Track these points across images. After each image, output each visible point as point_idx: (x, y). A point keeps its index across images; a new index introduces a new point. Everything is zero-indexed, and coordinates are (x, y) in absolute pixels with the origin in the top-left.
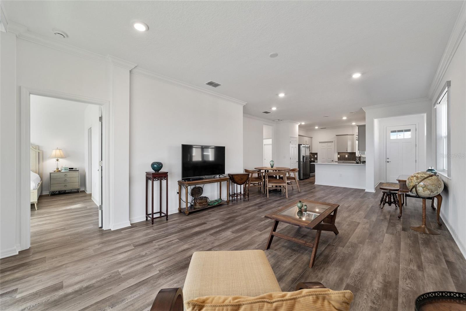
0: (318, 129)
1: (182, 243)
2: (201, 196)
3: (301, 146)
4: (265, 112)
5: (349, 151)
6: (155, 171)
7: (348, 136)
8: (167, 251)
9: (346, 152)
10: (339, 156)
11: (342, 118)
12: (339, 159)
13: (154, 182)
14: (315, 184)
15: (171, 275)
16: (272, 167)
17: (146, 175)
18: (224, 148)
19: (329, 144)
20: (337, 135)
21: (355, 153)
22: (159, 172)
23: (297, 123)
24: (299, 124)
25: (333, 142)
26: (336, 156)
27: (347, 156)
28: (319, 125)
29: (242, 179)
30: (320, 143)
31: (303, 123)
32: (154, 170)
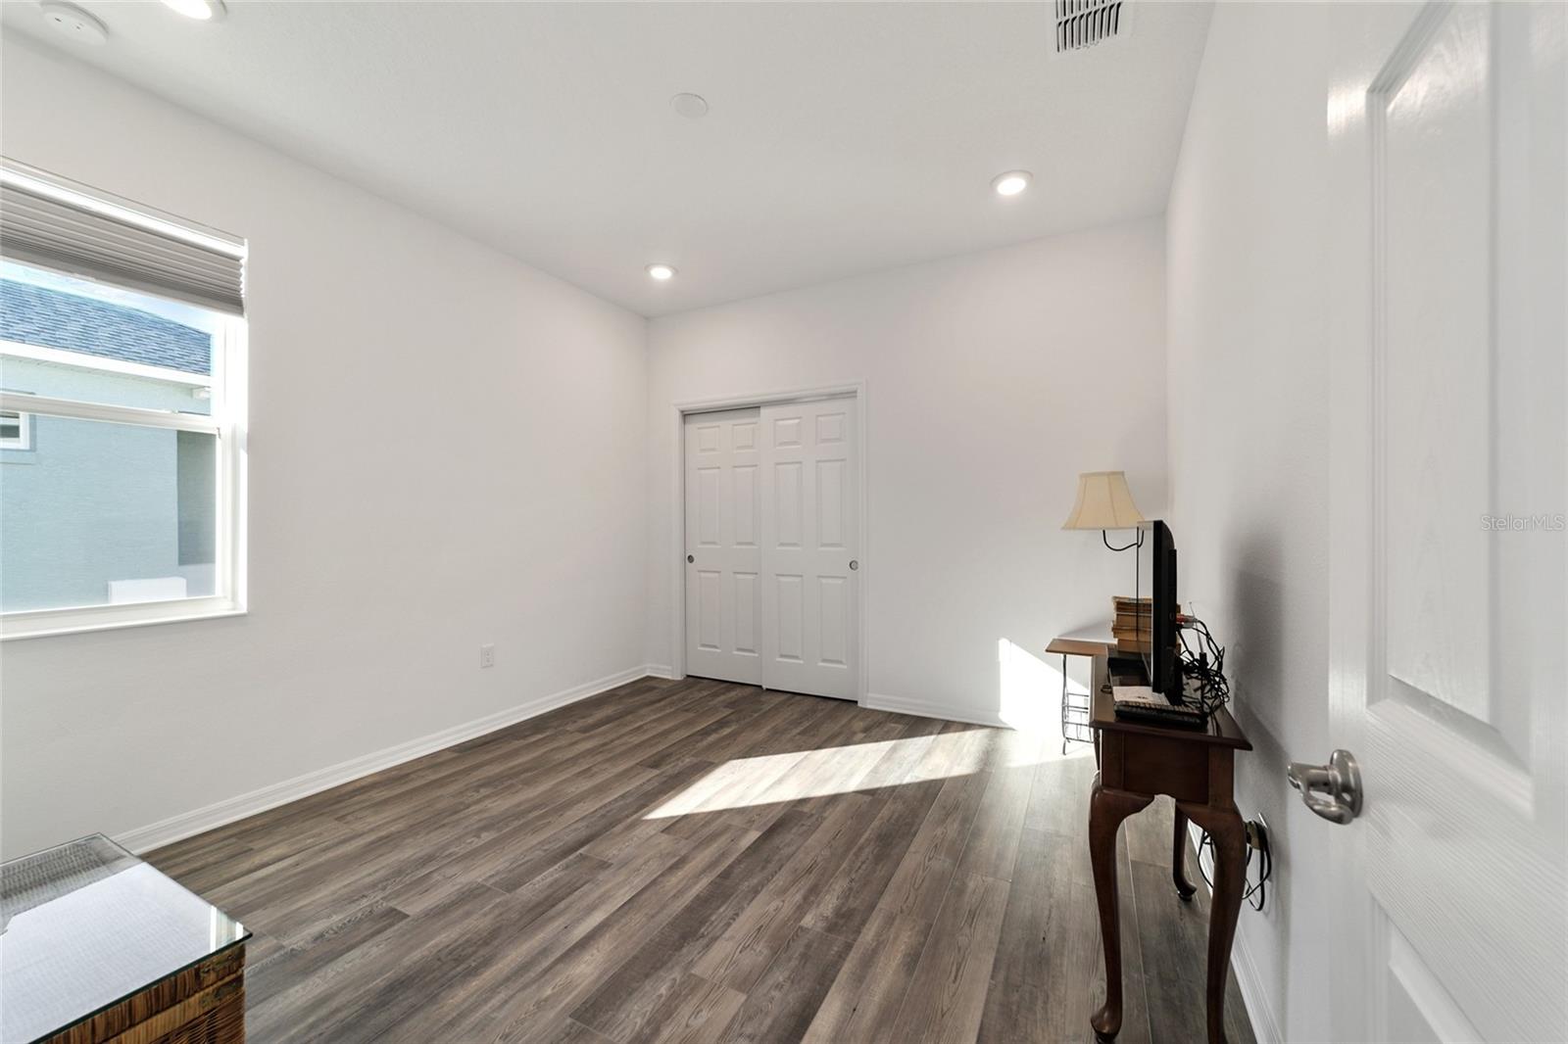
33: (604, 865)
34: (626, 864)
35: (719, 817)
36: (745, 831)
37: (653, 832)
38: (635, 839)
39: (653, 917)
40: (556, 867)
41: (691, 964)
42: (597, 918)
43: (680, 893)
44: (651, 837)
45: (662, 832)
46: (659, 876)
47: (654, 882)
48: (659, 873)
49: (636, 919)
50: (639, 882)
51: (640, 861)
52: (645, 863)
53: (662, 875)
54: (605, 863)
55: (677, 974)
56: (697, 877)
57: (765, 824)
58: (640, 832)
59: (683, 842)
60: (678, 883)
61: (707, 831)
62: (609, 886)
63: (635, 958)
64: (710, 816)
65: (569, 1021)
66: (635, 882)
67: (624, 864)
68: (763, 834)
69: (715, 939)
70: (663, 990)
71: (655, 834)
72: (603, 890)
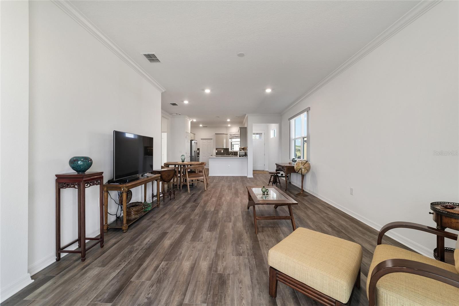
0: (202, 126)
1: (175, 261)
2: (131, 202)
3: (193, 142)
4: (171, 104)
5: (225, 147)
6: (77, 171)
7: (224, 135)
8: (172, 280)
9: (223, 148)
10: (217, 151)
11: (227, 120)
12: (217, 154)
13: (86, 189)
14: (209, 176)
15: (225, 297)
16: (183, 161)
17: (56, 180)
18: (152, 138)
19: (209, 141)
20: (216, 134)
21: (229, 149)
22: (85, 173)
23: (190, 119)
24: (191, 120)
25: (212, 139)
26: (215, 151)
27: (222, 151)
28: (203, 123)
29: (169, 175)
30: (201, 139)
31: (195, 120)
32: (75, 170)
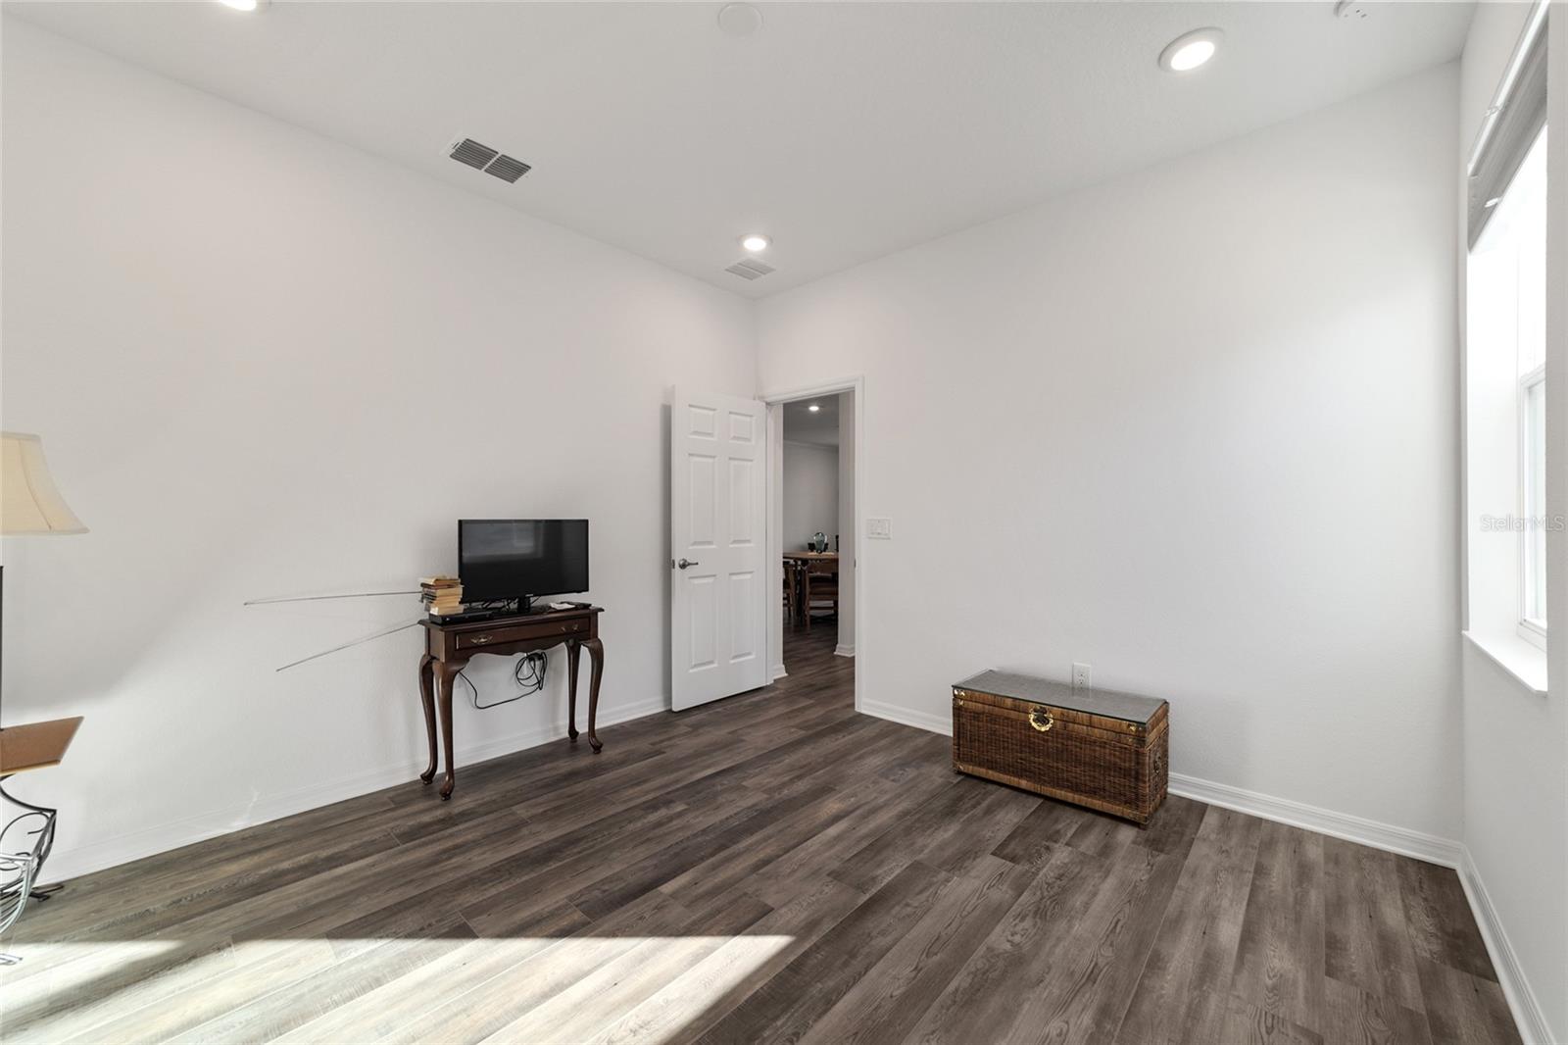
33: (836, 875)
34: (813, 873)
35: (694, 923)
36: (674, 895)
37: (784, 910)
38: (805, 904)
39: (789, 826)
40: (885, 882)
41: (767, 799)
42: (833, 831)
43: (765, 839)
44: (785, 905)
45: (773, 909)
46: (781, 856)
47: (787, 851)
48: (780, 859)
49: (802, 826)
50: (800, 854)
51: (798, 874)
52: (794, 871)
53: (778, 856)
54: (835, 878)
55: (777, 796)
56: (747, 850)
57: (645, 901)
58: (797, 915)
59: (750, 890)
60: (765, 847)
61: (719, 901)
62: (827, 854)
63: (802, 806)
64: (706, 926)
65: (837, 788)
66: (802, 854)
67: (815, 873)
68: (656, 887)
69: (749, 808)
70: (786, 792)
71: (782, 907)
72: (833, 851)
